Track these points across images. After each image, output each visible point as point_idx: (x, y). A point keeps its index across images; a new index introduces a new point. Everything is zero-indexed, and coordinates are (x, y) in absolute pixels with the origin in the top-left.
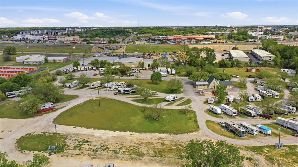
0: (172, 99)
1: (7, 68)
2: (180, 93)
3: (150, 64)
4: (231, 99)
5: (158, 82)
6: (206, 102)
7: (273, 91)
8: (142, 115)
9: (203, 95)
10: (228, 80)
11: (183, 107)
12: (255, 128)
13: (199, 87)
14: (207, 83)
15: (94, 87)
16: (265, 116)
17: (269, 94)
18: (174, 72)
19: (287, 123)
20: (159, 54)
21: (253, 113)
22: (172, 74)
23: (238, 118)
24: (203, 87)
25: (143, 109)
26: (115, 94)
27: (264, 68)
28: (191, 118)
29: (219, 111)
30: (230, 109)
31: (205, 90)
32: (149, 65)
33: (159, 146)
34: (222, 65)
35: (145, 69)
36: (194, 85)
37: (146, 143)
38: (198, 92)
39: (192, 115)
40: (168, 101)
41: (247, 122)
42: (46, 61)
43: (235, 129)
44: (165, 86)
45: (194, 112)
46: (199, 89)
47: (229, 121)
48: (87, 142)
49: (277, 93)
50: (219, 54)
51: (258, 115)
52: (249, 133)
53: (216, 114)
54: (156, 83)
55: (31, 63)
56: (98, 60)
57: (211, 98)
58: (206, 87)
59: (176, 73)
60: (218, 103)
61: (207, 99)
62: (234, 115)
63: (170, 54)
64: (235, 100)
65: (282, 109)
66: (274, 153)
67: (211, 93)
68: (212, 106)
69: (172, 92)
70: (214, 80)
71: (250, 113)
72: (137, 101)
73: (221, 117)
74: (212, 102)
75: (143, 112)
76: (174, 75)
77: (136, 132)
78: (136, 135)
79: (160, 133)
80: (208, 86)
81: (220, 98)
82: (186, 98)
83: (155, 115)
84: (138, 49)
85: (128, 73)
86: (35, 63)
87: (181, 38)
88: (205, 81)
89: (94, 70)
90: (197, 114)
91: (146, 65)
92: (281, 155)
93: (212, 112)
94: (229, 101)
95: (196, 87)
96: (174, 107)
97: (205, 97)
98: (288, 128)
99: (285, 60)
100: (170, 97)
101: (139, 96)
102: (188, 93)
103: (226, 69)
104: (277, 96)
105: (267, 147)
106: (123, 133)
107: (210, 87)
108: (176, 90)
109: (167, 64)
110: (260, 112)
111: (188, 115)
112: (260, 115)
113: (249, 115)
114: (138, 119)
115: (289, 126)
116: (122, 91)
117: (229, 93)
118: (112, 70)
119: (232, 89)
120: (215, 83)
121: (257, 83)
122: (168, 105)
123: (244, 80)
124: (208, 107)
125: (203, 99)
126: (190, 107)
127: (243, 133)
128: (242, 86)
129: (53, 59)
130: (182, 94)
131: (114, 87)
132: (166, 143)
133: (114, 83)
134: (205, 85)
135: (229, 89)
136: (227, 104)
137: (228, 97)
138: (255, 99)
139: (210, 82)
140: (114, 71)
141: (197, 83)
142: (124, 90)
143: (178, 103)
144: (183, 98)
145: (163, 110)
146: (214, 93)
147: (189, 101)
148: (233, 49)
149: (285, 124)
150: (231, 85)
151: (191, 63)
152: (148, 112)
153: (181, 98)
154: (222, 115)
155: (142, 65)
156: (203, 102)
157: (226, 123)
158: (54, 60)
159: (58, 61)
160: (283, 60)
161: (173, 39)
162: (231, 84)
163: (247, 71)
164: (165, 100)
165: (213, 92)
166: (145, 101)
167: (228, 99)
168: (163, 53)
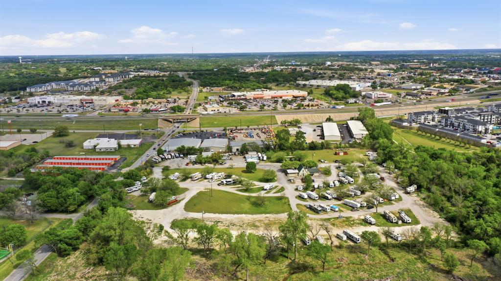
0: (269, 188)
2: (274, 182)
3: (238, 148)
4: (316, 186)
5: (253, 171)
6: (297, 189)
7: (349, 178)
8: (249, 202)
9: (294, 183)
10: (315, 168)
11: (279, 195)
12: (328, 208)
13: (290, 175)
14: (297, 171)
16: (338, 199)
17: (346, 181)
18: (265, 158)
19: (350, 203)
20: (242, 129)
21: (330, 197)
22: (263, 160)
23: (319, 201)
24: (294, 175)
25: (249, 198)
26: (219, 185)
27: (353, 149)
28: (285, 203)
29: (306, 197)
30: (314, 194)
31: (295, 177)
32: (237, 150)
33: (267, 222)
34: (312, 147)
35: (235, 154)
36: (286, 174)
37: (258, 220)
38: (290, 180)
39: (286, 201)
40: (266, 190)
41: (324, 204)
42: (119, 145)
43: (315, 208)
44: (260, 175)
45: (287, 198)
46: (291, 177)
47: (311, 203)
48: (219, 222)
49: (352, 180)
50: (311, 127)
51: (333, 198)
52: (324, 210)
53: (304, 198)
54: (251, 172)
55: (105, 150)
56: (185, 146)
57: (300, 185)
58: (296, 175)
59: (267, 158)
60: (305, 189)
61: (298, 186)
62: (316, 199)
63: (254, 129)
64: (319, 186)
65: (350, 193)
66: (337, 222)
67: (300, 181)
68: (301, 193)
69: (267, 181)
70: (303, 169)
71: (327, 197)
72: (240, 191)
73: (307, 201)
74: (301, 189)
75: (248, 199)
76: (265, 161)
77: (249, 214)
78: (250, 216)
79: (265, 214)
80: (298, 173)
81: (307, 185)
82: (280, 186)
83: (259, 202)
84: (216, 123)
85: (220, 161)
86: (109, 150)
87: (264, 97)
88: (295, 168)
89: (181, 157)
90: (290, 199)
91: (234, 150)
92: (340, 222)
93: (300, 197)
94: (314, 188)
95: (288, 175)
96: (271, 195)
97: (295, 185)
98: (351, 206)
99: (373, 140)
100: (267, 186)
101: (240, 186)
102: (281, 180)
103: (317, 152)
104: (352, 182)
105: (333, 218)
106: (240, 215)
107: (300, 174)
108: (271, 179)
109: (256, 149)
110: (335, 196)
111: (283, 201)
112: (335, 198)
113: (327, 198)
114: (247, 206)
115: (351, 205)
116: (225, 182)
117: (315, 180)
118: (204, 158)
119: (319, 176)
120: (305, 172)
121: (341, 169)
122: (266, 193)
123: (329, 167)
124: (297, 193)
125: (294, 186)
126: (284, 194)
127: (320, 211)
128: (327, 172)
129: (127, 144)
130: (276, 182)
131: (215, 178)
132: (271, 219)
133: (214, 174)
134: (295, 173)
135: (316, 176)
136: (312, 191)
137: (313, 184)
138: (335, 185)
139: (299, 169)
140: (206, 160)
141: (289, 171)
142: (226, 181)
143: (274, 191)
144: (278, 186)
145: (264, 197)
146: (303, 180)
147: (282, 189)
148: (326, 121)
149: (348, 204)
150: (318, 172)
151: (281, 147)
152: (253, 200)
153: (276, 187)
154: (307, 200)
155: (229, 149)
156: (294, 189)
157: (310, 205)
158: (129, 145)
159: (133, 146)
160: (372, 141)
161: (252, 98)
162: (318, 171)
163: (336, 154)
164: (263, 189)
165: (302, 180)
166: (246, 190)
167: (314, 186)
168: (247, 127)
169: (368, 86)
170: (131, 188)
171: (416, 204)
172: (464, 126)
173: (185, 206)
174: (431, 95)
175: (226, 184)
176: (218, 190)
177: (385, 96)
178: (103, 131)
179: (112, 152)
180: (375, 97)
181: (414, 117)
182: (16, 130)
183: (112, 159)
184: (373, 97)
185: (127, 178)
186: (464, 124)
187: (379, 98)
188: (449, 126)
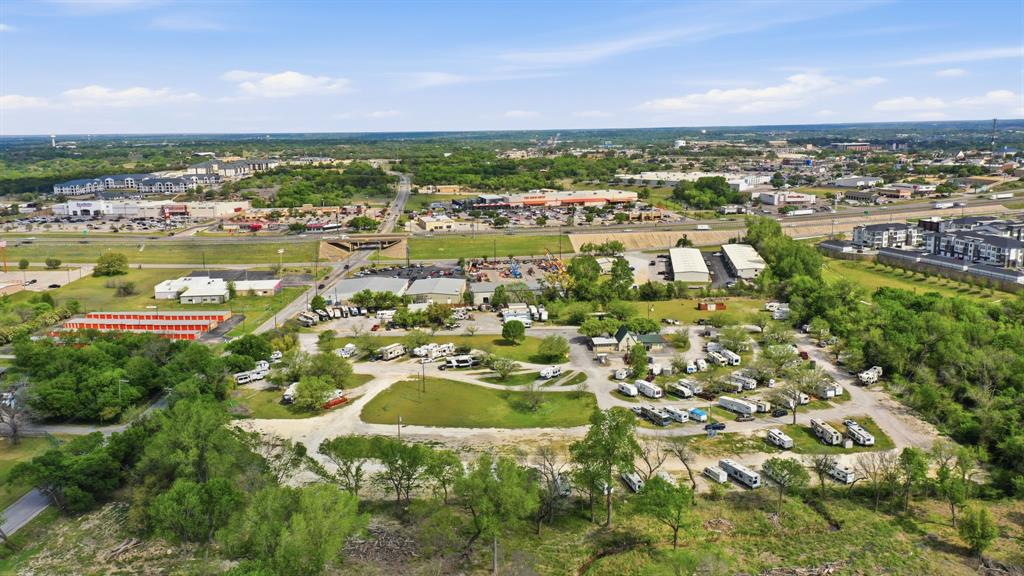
0: (551, 374)
1: (156, 317)
2: (564, 362)
3: (488, 295)
4: (656, 371)
5: (517, 341)
6: (613, 378)
7: (731, 353)
8: (506, 403)
9: (607, 364)
10: (655, 333)
11: (573, 388)
12: (684, 413)
13: (599, 349)
14: (614, 340)
15: (392, 356)
16: (706, 396)
17: (723, 359)
18: (545, 316)
19: (733, 403)
20: (498, 262)
21: (687, 392)
22: (540, 320)
23: (663, 400)
24: (607, 349)
25: (505, 395)
26: (440, 368)
27: (737, 299)
28: (587, 405)
29: (634, 391)
30: (653, 387)
31: (611, 353)
32: (486, 300)
33: (545, 443)
34: (648, 295)
35: (480, 309)
36: (591, 346)
37: (525, 441)
38: (598, 360)
39: (590, 400)
40: (544, 378)
41: (675, 406)
42: (232, 292)
43: (655, 415)
44: (534, 350)
45: (592, 395)
46: (600, 352)
47: (647, 405)
48: (437, 443)
49: (736, 357)
50: (644, 258)
51: (695, 394)
52: (675, 419)
53: (629, 396)
54: (512, 343)
55: (199, 300)
56: (372, 291)
57: (621, 368)
58: (613, 348)
59: (550, 316)
60: (632, 377)
61: (615, 371)
62: (657, 396)
63: (524, 262)
64: (662, 371)
65: (733, 383)
66: (704, 444)
67: (621, 360)
68: (622, 384)
69: (548, 360)
70: (627, 335)
71: (682, 392)
72: (487, 380)
73: (638, 401)
74: (623, 377)
75: (505, 398)
76: (544, 321)
77: (505, 427)
78: (508, 432)
79: (542, 427)
80: (617, 345)
81: (637, 368)
82: (577, 370)
83: (529, 403)
84: (442, 249)
85: (447, 322)
86: (209, 301)
87: (546, 202)
88: (611, 335)
89: (363, 315)
90: (598, 398)
91: (478, 300)
92: (711, 445)
93: (622, 393)
94: (652, 373)
95: (594, 348)
96: (556, 388)
97: (611, 368)
98: (735, 411)
99: (781, 280)
100: (547, 370)
101: (488, 370)
102: (578, 360)
103: (657, 303)
104: (737, 361)
105: (695, 436)
106: (485, 430)
107: (621, 347)
108: (556, 356)
109: (526, 297)
110: (699, 389)
111: (584, 401)
112: (699, 395)
113: (679, 395)
114: (502, 409)
115: (735, 408)
116: (455, 363)
117: (654, 358)
118: (412, 315)
119: (662, 351)
120: (630, 341)
121: (712, 336)
122: (546, 385)
123: (686, 332)
124: (615, 385)
125: (607, 371)
126: (585, 387)
127: (666, 420)
128: (681, 343)
129: (248, 289)
130: (568, 363)
131: (434, 355)
132: (555, 439)
133: (431, 346)
134: (610, 345)
135: (655, 352)
136: (648, 380)
137: (650, 366)
138: (698, 369)
139: (619, 337)
140: (416, 318)
141: (596, 341)
142: (458, 361)
143: (564, 380)
144: (571, 371)
145: (542, 393)
146: (627, 360)
147: (582, 377)
148: (678, 245)
149: (730, 407)
150: (660, 343)
151: (580, 294)
152: (515, 399)
153: (568, 372)
154: (638, 398)
155: (468, 298)
156: (606, 377)
157: (642, 409)
158: (252, 292)
159: (260, 294)
160: (777, 280)
161: (521, 205)
162: (660, 340)
163: (699, 308)
164: (538, 377)
165: (625, 358)
166: (501, 380)
167: (652, 370)
168: (508, 259)
169: (765, 183)
170: (247, 373)
171: (882, 406)
172: (977, 252)
173: (362, 411)
174: (898, 197)
175: (457, 367)
176: (439, 380)
177: (802, 200)
178: (202, 266)
179: (215, 305)
180: (779, 202)
181: (866, 236)
182: (17, 264)
183: (214, 317)
184: (776, 203)
185: (239, 352)
186: (976, 247)
187: (789, 203)
188: (943, 253)
